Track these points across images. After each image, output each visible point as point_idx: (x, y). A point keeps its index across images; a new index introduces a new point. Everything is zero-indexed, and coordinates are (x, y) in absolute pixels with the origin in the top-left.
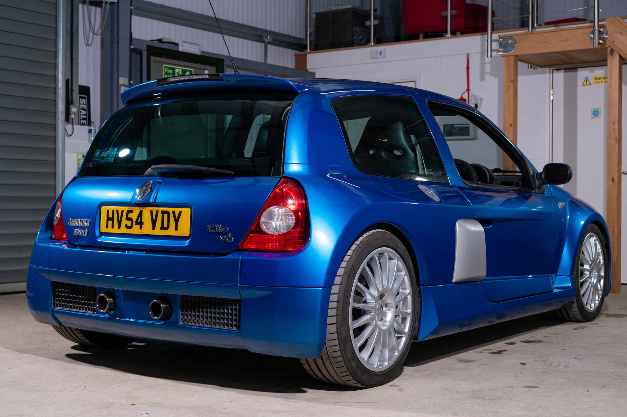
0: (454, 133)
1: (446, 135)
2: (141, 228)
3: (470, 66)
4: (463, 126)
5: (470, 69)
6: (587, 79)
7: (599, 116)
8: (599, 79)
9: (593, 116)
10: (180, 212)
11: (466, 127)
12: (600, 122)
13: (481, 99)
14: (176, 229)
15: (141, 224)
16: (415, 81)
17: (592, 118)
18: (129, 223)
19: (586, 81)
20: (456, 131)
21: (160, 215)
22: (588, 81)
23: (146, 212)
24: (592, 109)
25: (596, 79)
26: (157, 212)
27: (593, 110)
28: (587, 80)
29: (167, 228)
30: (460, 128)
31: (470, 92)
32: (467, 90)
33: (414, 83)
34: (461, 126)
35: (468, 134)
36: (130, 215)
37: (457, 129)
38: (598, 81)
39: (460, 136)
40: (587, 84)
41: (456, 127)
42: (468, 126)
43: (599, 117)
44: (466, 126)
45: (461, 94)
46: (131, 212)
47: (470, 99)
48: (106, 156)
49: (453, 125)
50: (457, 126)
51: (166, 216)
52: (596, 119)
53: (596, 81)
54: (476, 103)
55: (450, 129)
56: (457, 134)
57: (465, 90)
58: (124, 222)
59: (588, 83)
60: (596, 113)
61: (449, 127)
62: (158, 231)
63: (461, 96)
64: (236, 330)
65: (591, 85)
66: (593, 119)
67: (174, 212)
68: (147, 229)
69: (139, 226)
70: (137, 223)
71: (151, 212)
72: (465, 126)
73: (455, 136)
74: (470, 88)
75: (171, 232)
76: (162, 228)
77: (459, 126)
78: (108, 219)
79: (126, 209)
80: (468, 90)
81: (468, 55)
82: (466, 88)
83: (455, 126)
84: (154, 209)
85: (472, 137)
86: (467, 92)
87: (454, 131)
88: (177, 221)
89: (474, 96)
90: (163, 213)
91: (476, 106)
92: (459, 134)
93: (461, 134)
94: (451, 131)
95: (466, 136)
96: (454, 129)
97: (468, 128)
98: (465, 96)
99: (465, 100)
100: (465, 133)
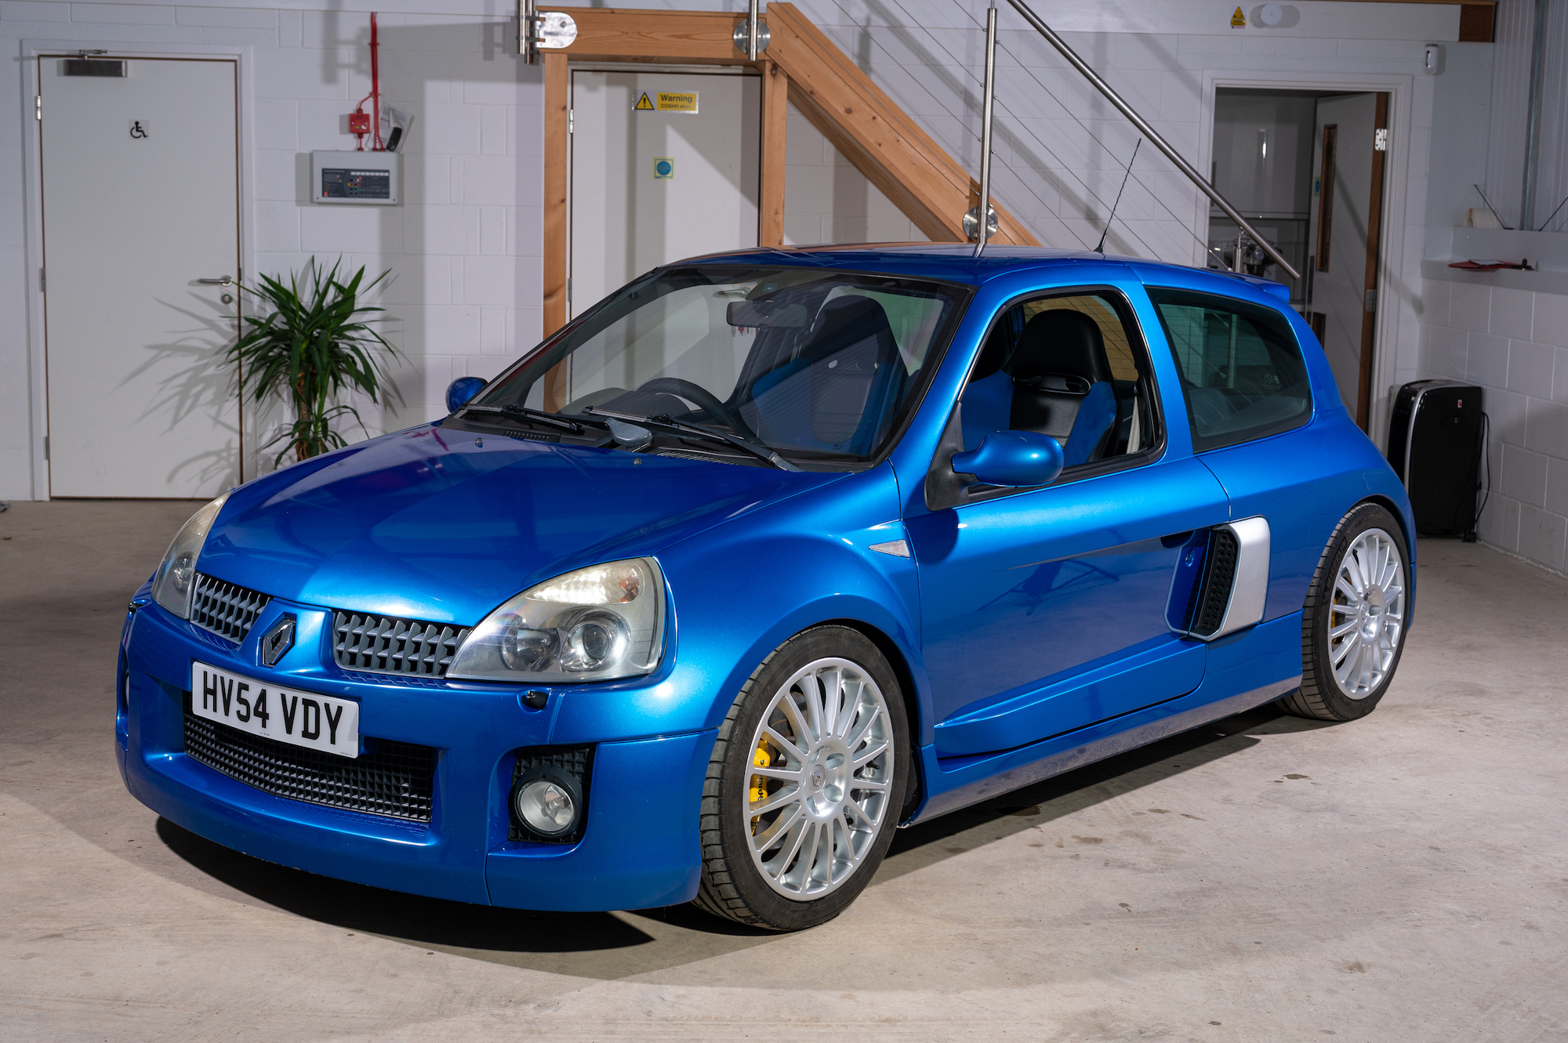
0: (351, 189)
1: (328, 193)
3: (379, 40)
4: (372, 174)
5: (379, 48)
6: (645, 96)
7: (670, 174)
8: (671, 99)
9: (658, 174)
11: (380, 178)
13: (411, 119)
16: (235, 61)
17: (656, 177)
19: (642, 100)
20: (356, 185)
22: (647, 100)
24: (656, 159)
25: (664, 98)
27: (658, 162)
28: (645, 99)
30: (364, 178)
31: (380, 98)
32: (371, 94)
33: (233, 64)
34: (367, 174)
35: (386, 195)
37: (358, 180)
38: (668, 102)
39: (366, 197)
40: (646, 108)
41: (357, 177)
42: (386, 174)
43: (671, 177)
44: (382, 174)
45: (357, 103)
47: (381, 115)
49: (348, 171)
50: (358, 173)
53: (665, 102)
54: (399, 126)
55: (340, 181)
56: (356, 194)
57: (368, 95)
59: (648, 106)
60: (664, 168)
61: (338, 176)
63: (355, 107)
65: (653, 109)
66: (658, 179)
72: (377, 174)
73: (354, 197)
74: (380, 90)
77: (363, 174)
80: (375, 94)
81: (373, 16)
82: (370, 89)
83: (353, 173)
85: (394, 200)
86: (371, 100)
87: (349, 184)
89: (393, 110)
91: (397, 134)
92: (362, 193)
93: (369, 193)
94: (342, 183)
95: (382, 198)
96: (351, 180)
97: (387, 179)
98: (368, 108)
99: (367, 116)
100: (377, 191)
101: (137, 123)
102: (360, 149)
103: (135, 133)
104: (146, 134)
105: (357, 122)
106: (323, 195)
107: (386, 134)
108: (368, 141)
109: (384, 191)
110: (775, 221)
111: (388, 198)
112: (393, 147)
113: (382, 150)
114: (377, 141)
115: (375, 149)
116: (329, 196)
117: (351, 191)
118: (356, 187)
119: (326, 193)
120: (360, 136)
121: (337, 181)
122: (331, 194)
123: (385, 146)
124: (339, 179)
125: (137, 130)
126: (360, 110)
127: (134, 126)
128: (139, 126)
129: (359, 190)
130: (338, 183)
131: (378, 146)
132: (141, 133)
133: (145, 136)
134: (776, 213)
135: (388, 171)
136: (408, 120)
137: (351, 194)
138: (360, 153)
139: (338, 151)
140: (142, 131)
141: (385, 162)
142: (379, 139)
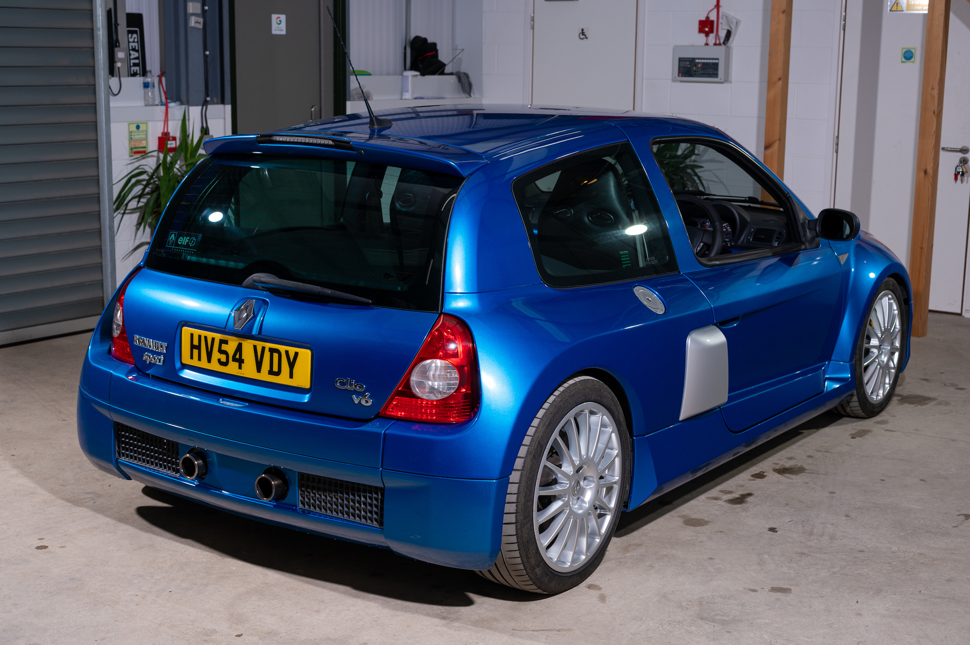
0: (695, 71)
1: (682, 74)
2: (240, 368)
4: (708, 61)
7: (912, 60)
8: (915, 3)
9: (904, 60)
10: (296, 354)
11: (713, 63)
12: (914, 68)
13: (737, 23)
14: (291, 376)
15: (241, 361)
17: (902, 62)
18: (223, 358)
19: (895, 4)
20: (698, 68)
21: (267, 354)
22: (898, 4)
23: (248, 346)
24: (903, 49)
26: (263, 348)
29: (278, 373)
30: (704, 64)
31: (721, 9)
32: (715, 6)
34: (705, 61)
35: (716, 75)
36: (224, 347)
37: (700, 65)
38: (912, 5)
39: (704, 77)
40: (898, 10)
41: (699, 63)
42: (717, 61)
43: (913, 62)
44: (714, 61)
45: (707, 13)
46: (226, 342)
47: (720, 21)
48: (185, 244)
49: (694, 59)
50: (700, 61)
51: (276, 355)
52: (908, 64)
54: (729, 29)
55: (689, 66)
56: (698, 74)
57: (713, 7)
58: (216, 355)
59: (899, 8)
60: (908, 56)
61: (688, 63)
62: (264, 376)
63: (706, 15)
64: (378, 526)
65: (903, 10)
66: (903, 64)
67: (287, 352)
68: (249, 370)
69: (237, 364)
70: (234, 359)
71: (255, 347)
72: (711, 61)
73: (697, 77)
75: (283, 379)
76: (271, 372)
77: (703, 61)
78: (193, 347)
79: (218, 336)
80: (718, 6)
83: (697, 61)
84: (260, 345)
85: (721, 79)
86: (715, 10)
87: (694, 68)
88: (292, 365)
89: (726, 17)
90: (272, 351)
91: (729, 34)
92: (702, 74)
93: (706, 74)
94: (690, 68)
95: (714, 77)
96: (695, 66)
97: (716, 65)
98: (713, 17)
99: (712, 22)
100: (711, 73)
101: (583, 30)
102: (707, 44)
103: (582, 37)
104: (587, 36)
105: (706, 26)
106: (679, 76)
107: (723, 34)
108: (712, 38)
109: (715, 72)
110: (931, 95)
111: (717, 77)
112: (726, 42)
113: (720, 44)
114: (717, 38)
115: (715, 44)
116: (682, 76)
117: (695, 73)
118: (698, 70)
119: (680, 74)
120: (707, 34)
121: (687, 66)
122: (683, 75)
123: (722, 41)
124: (688, 64)
125: (583, 35)
126: (708, 18)
127: (581, 31)
128: (584, 31)
129: (700, 72)
130: (688, 68)
131: (718, 42)
132: (584, 36)
133: (587, 38)
134: (932, 89)
135: (718, 59)
136: (735, 23)
137: (695, 74)
138: (707, 47)
139: (693, 45)
140: (585, 35)
141: (717, 53)
142: (718, 37)
